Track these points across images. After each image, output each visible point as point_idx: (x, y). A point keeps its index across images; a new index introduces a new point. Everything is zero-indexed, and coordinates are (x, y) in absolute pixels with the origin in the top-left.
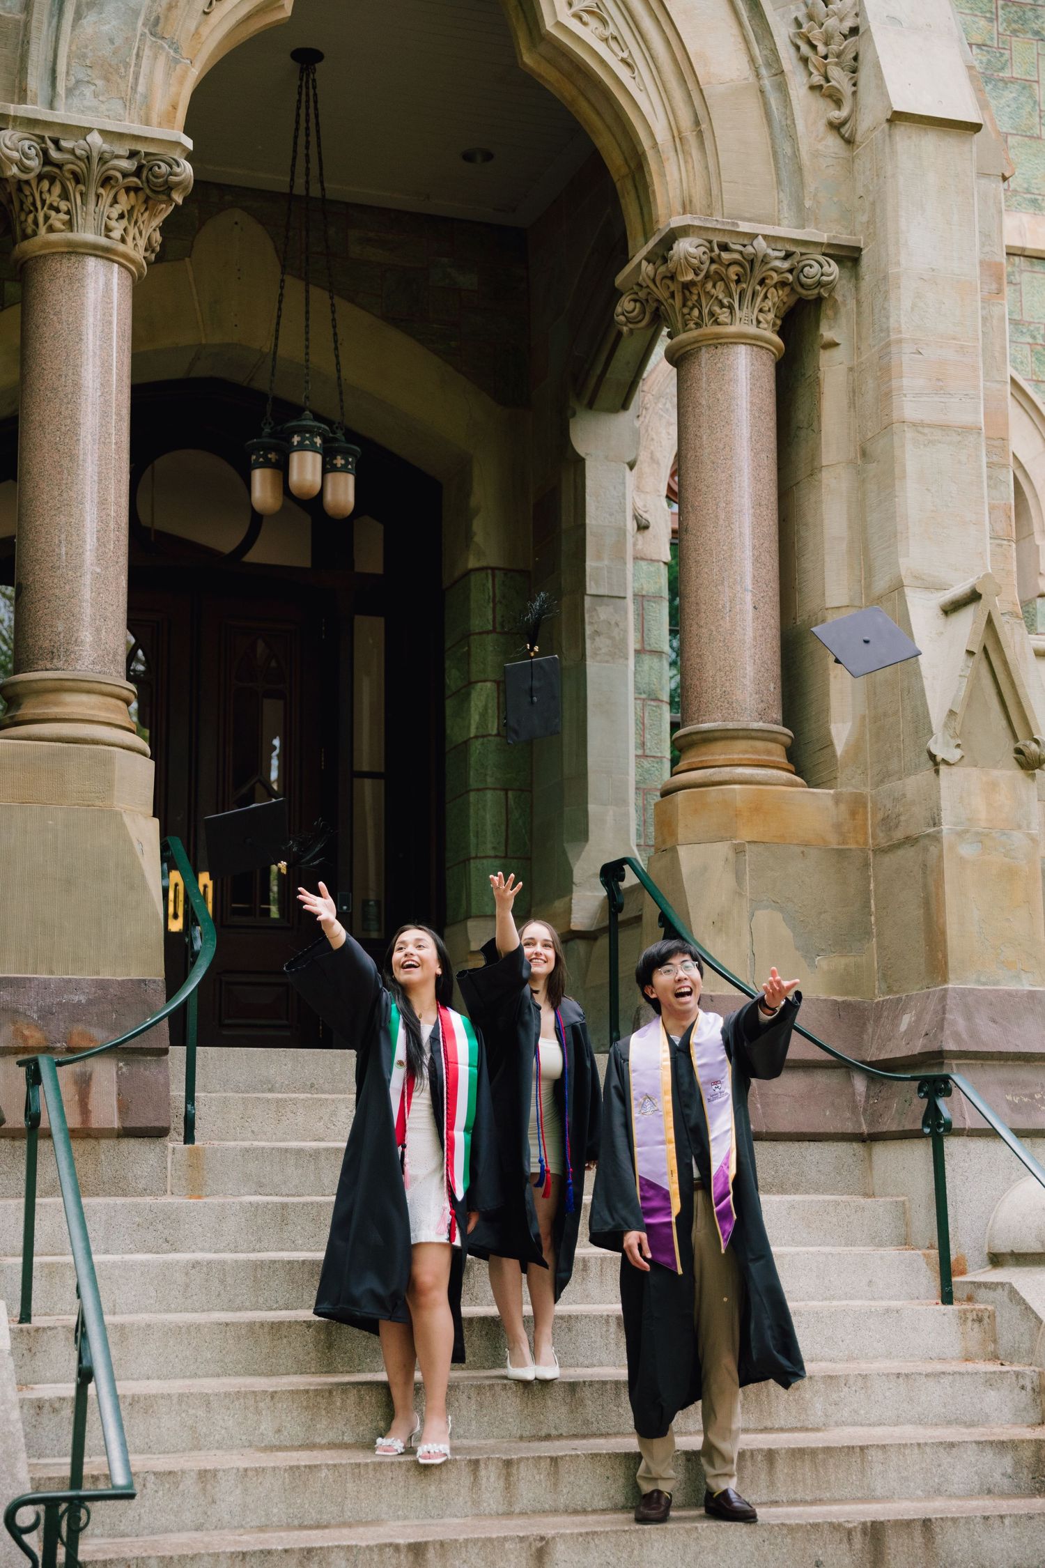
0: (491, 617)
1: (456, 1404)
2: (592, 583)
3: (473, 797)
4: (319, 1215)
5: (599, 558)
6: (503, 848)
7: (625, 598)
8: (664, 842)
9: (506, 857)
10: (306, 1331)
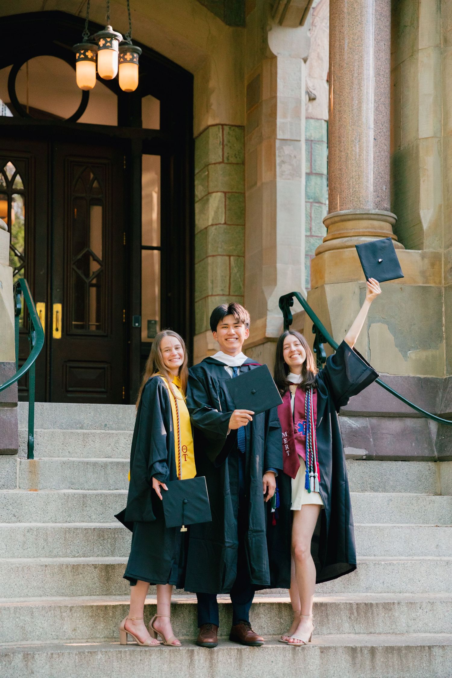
0: (221, 154)
1: (182, 616)
2: (281, 132)
3: (210, 260)
4: (105, 501)
5: (285, 116)
6: (228, 290)
7: (300, 141)
8: (317, 282)
9: (229, 295)
10: (94, 570)
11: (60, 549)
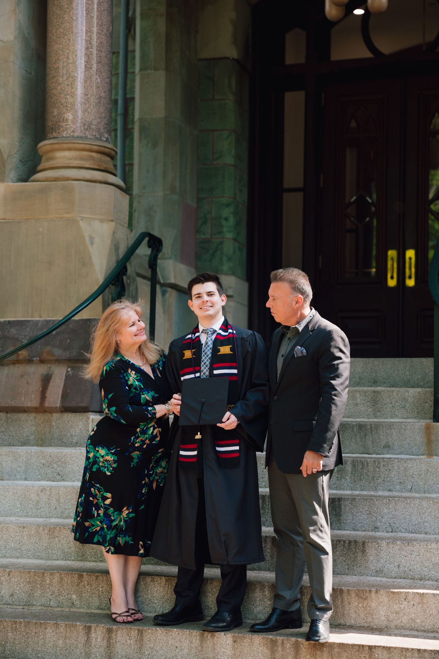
10: (70, 534)
11: (71, 510)
